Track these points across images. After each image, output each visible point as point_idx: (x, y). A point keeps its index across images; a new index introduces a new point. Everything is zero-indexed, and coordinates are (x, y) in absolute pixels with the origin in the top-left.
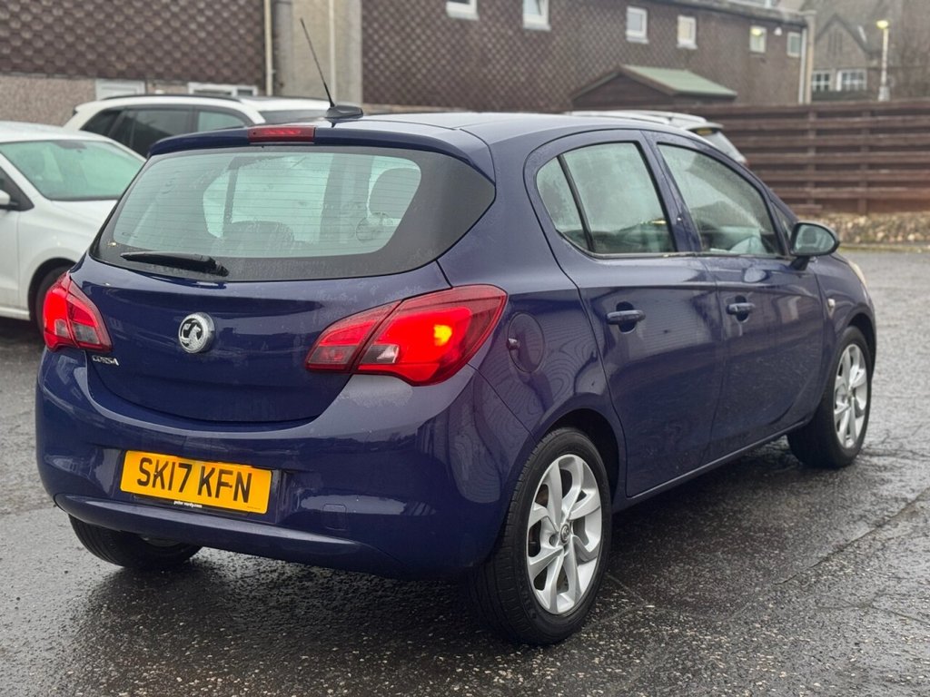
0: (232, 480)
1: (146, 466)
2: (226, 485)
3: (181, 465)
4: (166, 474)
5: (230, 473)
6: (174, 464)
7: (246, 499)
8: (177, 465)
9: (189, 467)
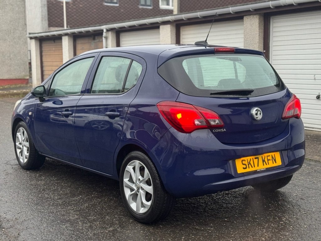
0: (270, 158)
1: (244, 162)
2: (269, 160)
3: (255, 158)
4: (252, 162)
5: (269, 156)
6: (253, 159)
7: (276, 162)
8: (254, 159)
9: (258, 158)
